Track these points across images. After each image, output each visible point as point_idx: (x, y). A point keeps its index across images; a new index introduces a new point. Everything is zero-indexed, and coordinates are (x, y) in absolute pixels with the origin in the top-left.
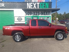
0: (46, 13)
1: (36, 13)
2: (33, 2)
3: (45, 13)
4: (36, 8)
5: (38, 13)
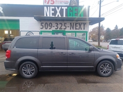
0: (79, 26)
1: (61, 25)
2: (55, 6)
3: (76, 26)
4: (60, 16)
5: (64, 26)
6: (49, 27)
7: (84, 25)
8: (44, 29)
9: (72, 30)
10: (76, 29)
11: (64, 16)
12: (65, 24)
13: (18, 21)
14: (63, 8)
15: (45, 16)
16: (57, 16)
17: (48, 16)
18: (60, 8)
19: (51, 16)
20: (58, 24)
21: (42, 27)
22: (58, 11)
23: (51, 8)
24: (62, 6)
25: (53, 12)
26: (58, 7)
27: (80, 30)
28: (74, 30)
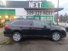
0: (48, 13)
1: (38, 12)
2: (35, 2)
3: (47, 13)
4: (38, 7)
5: (40, 13)
6: (32, 14)
7: (51, 12)
8: (29, 15)
9: (44, 15)
10: (47, 14)
11: (40, 7)
12: (41, 12)
13: (15, 10)
14: (39, 3)
15: (30, 7)
16: (36, 7)
17: (31, 7)
18: (38, 2)
19: (33, 7)
20: (36, 12)
21: (28, 14)
22: (37, 4)
23: (33, 3)
24: (39, 2)
25: (34, 5)
26: (37, 2)
27: (49, 15)
28: (46, 15)
